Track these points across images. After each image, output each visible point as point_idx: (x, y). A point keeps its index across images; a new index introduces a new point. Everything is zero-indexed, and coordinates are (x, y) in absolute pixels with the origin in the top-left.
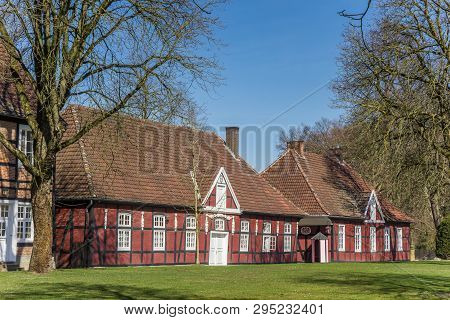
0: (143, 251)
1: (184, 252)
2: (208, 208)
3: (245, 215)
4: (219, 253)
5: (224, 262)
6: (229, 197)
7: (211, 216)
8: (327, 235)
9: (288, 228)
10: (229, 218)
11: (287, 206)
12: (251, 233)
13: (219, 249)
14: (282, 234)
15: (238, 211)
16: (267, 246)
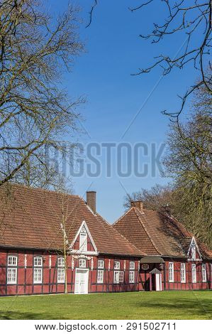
0: (26, 285)
1: (57, 284)
2: (74, 251)
3: (101, 256)
4: (82, 284)
5: (86, 292)
6: (89, 243)
7: (76, 257)
8: (160, 270)
9: (132, 265)
10: (89, 258)
11: (131, 249)
12: (105, 269)
13: (82, 282)
14: (128, 270)
15: (96, 253)
16: (117, 278)
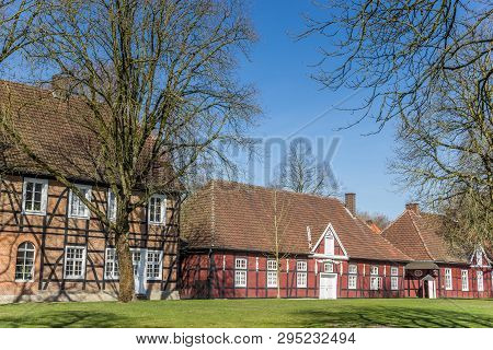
0: (258, 288)
2: (316, 255)
3: (352, 260)
4: (328, 289)
5: (335, 297)
6: (337, 246)
7: (321, 261)
8: (434, 276)
9: (395, 271)
10: (337, 262)
11: (394, 253)
12: (359, 274)
13: (330, 287)
14: (389, 276)
15: (346, 257)
16: (375, 285)
